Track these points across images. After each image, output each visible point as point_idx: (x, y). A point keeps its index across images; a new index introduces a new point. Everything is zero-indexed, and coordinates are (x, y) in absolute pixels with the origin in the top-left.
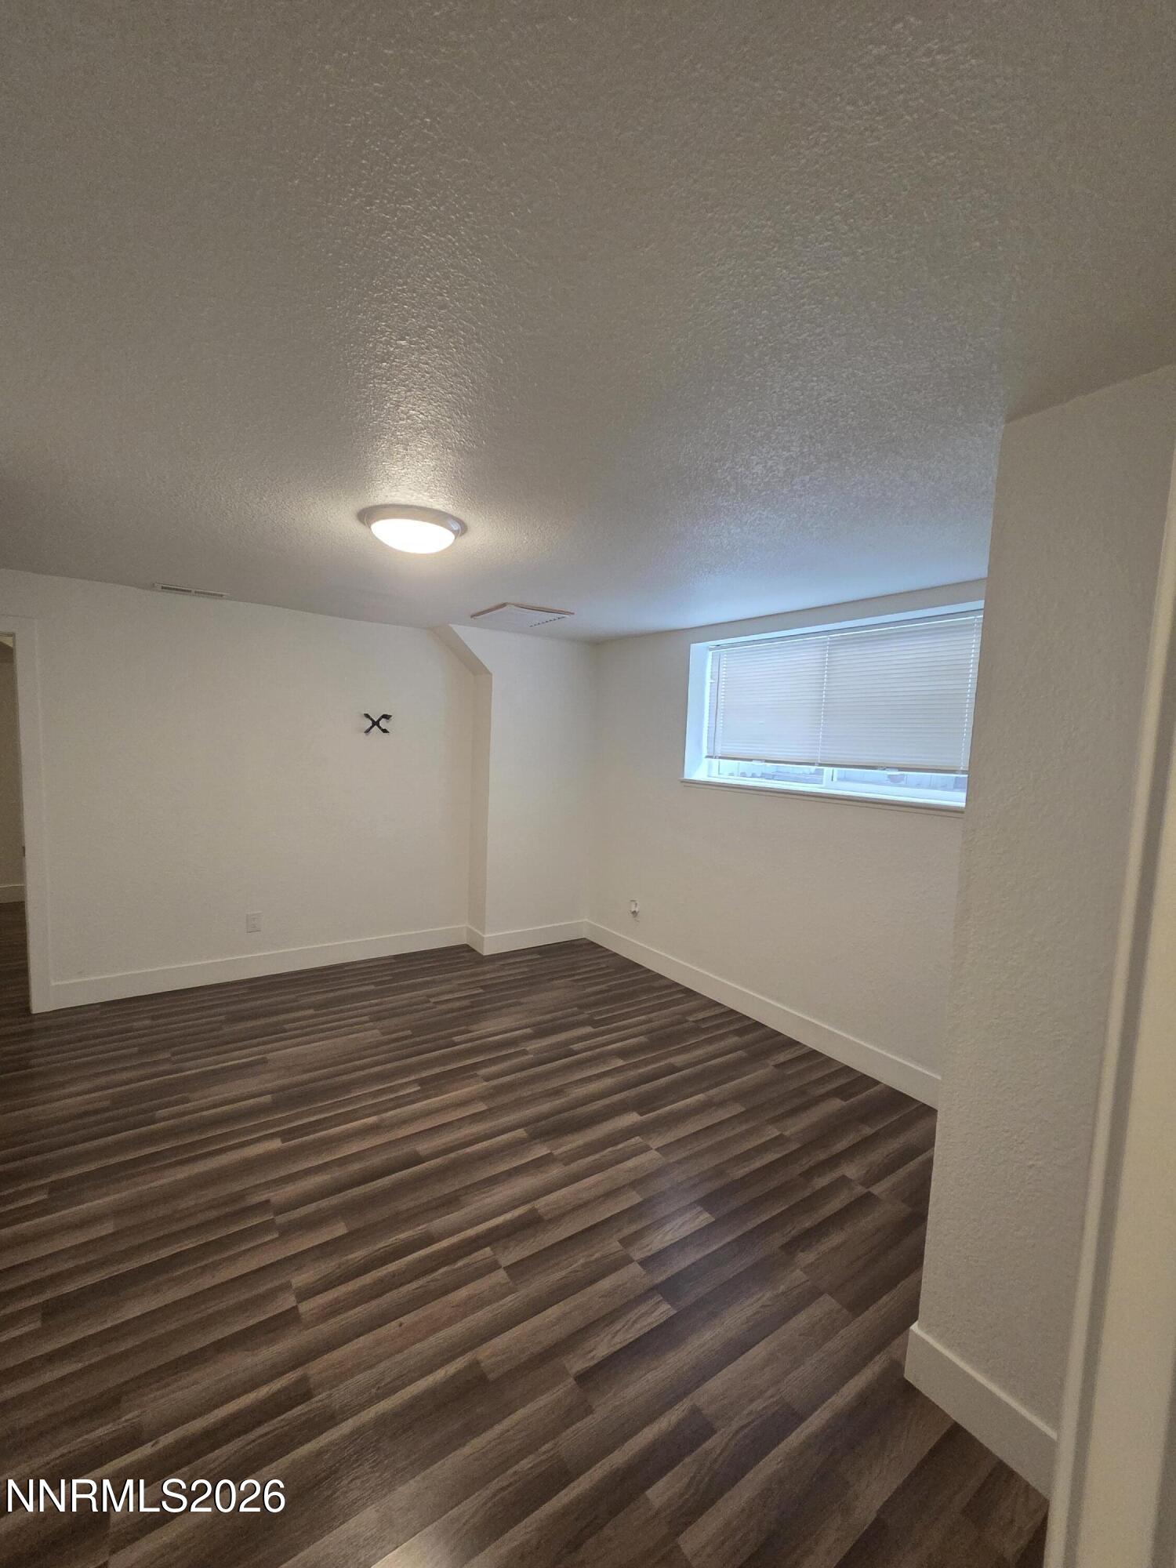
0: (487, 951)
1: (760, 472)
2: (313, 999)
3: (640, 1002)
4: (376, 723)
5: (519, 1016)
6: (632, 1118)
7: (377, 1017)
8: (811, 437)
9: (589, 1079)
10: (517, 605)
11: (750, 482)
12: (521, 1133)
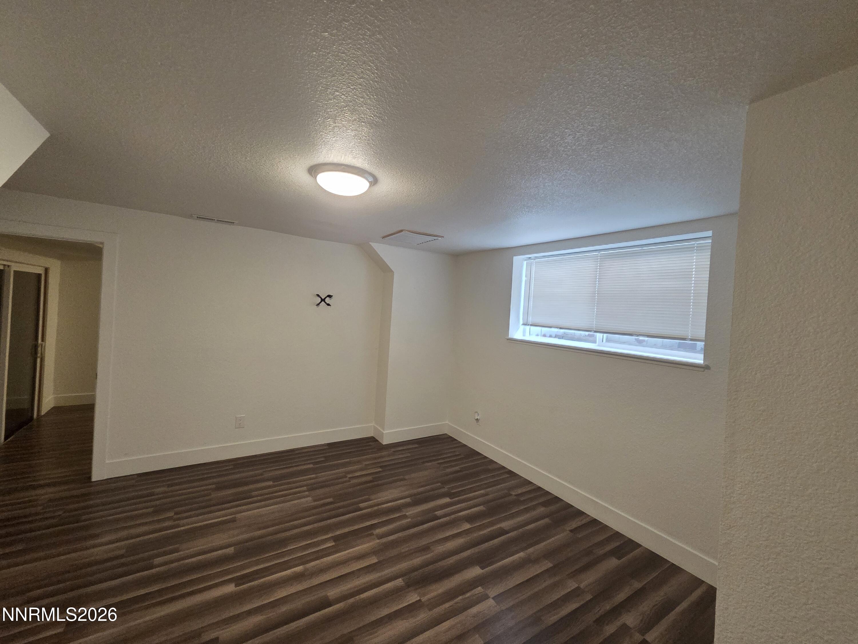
0: (385, 441)
1: (570, 141)
2: (271, 474)
3: (481, 480)
4: (323, 300)
5: (403, 489)
6: (476, 571)
7: (312, 488)
8: (609, 115)
9: (446, 539)
10: (410, 231)
11: (563, 149)
12: (399, 582)
